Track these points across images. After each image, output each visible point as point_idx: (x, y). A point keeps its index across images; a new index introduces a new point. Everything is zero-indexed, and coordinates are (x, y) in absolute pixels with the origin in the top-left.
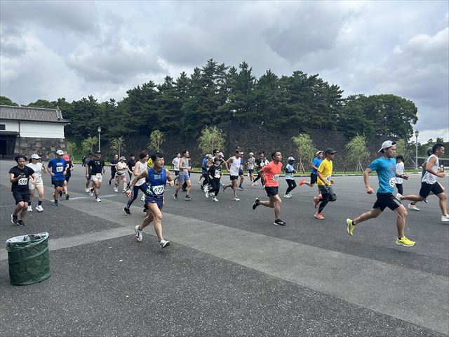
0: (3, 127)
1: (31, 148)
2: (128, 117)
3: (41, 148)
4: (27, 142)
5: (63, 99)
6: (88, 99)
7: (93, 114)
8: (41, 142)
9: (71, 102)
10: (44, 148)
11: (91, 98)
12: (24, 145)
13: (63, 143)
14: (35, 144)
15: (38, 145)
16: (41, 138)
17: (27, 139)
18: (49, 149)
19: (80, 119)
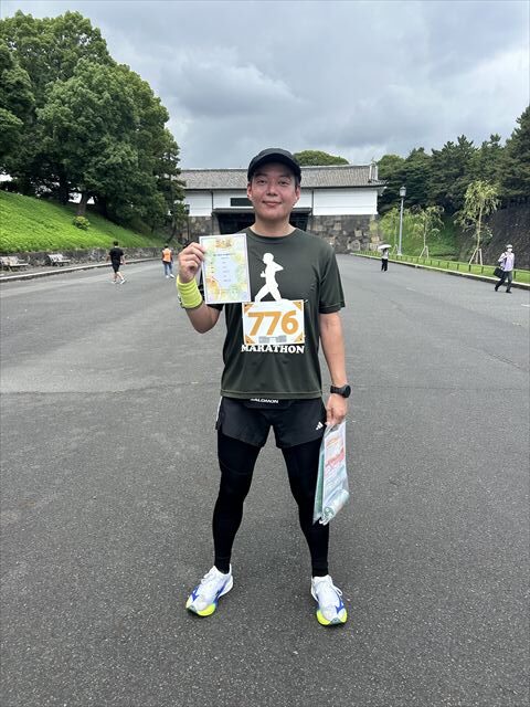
1: (326, 233)
2: (511, 165)
3: (341, 232)
4: (322, 224)
6: (457, 143)
7: (462, 170)
8: (341, 222)
9: (431, 154)
10: (345, 233)
11: (462, 140)
12: (318, 228)
13: (373, 222)
14: (333, 226)
15: (337, 228)
16: (342, 216)
17: (323, 219)
18: (352, 234)
19: (438, 180)
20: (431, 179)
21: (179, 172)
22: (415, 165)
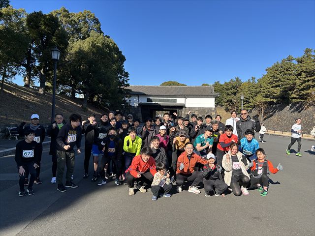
0: (175, 101)
5: (218, 82)
10: (200, 115)
11: (237, 79)
13: (213, 111)
14: (195, 112)
16: (199, 108)
17: (190, 109)
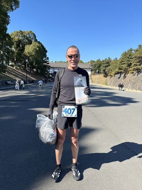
5: (100, 59)
6: (108, 58)
9: (102, 60)
13: (90, 76)
20: (102, 66)
21: (49, 63)
22: (98, 63)
